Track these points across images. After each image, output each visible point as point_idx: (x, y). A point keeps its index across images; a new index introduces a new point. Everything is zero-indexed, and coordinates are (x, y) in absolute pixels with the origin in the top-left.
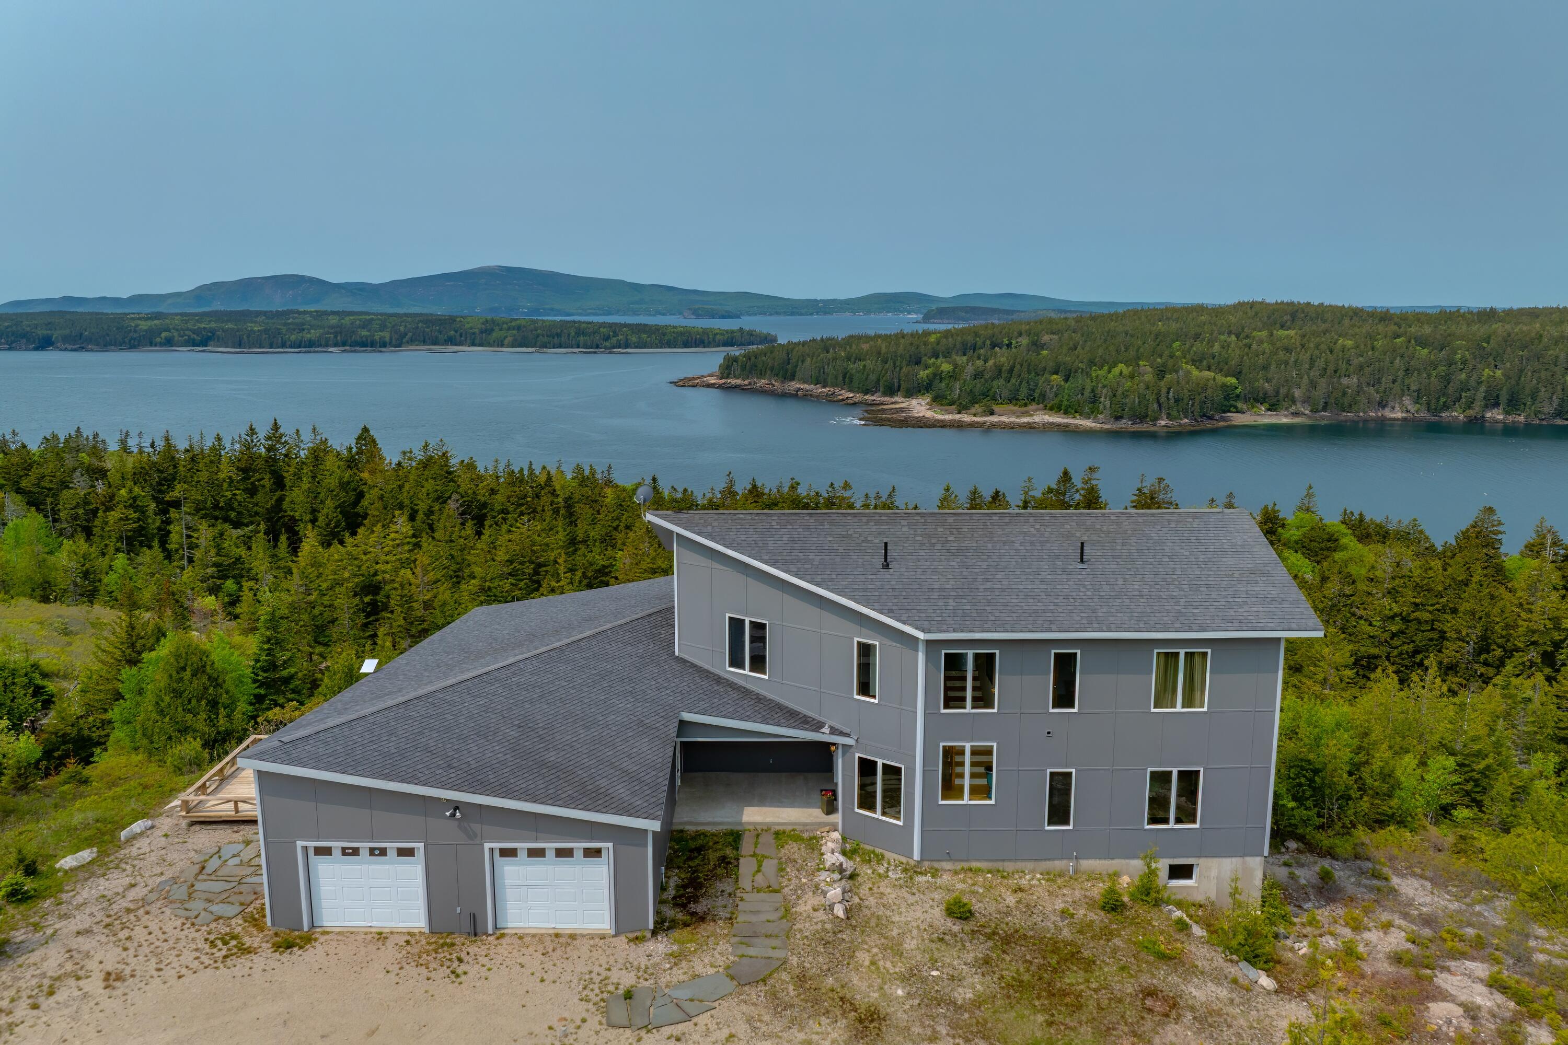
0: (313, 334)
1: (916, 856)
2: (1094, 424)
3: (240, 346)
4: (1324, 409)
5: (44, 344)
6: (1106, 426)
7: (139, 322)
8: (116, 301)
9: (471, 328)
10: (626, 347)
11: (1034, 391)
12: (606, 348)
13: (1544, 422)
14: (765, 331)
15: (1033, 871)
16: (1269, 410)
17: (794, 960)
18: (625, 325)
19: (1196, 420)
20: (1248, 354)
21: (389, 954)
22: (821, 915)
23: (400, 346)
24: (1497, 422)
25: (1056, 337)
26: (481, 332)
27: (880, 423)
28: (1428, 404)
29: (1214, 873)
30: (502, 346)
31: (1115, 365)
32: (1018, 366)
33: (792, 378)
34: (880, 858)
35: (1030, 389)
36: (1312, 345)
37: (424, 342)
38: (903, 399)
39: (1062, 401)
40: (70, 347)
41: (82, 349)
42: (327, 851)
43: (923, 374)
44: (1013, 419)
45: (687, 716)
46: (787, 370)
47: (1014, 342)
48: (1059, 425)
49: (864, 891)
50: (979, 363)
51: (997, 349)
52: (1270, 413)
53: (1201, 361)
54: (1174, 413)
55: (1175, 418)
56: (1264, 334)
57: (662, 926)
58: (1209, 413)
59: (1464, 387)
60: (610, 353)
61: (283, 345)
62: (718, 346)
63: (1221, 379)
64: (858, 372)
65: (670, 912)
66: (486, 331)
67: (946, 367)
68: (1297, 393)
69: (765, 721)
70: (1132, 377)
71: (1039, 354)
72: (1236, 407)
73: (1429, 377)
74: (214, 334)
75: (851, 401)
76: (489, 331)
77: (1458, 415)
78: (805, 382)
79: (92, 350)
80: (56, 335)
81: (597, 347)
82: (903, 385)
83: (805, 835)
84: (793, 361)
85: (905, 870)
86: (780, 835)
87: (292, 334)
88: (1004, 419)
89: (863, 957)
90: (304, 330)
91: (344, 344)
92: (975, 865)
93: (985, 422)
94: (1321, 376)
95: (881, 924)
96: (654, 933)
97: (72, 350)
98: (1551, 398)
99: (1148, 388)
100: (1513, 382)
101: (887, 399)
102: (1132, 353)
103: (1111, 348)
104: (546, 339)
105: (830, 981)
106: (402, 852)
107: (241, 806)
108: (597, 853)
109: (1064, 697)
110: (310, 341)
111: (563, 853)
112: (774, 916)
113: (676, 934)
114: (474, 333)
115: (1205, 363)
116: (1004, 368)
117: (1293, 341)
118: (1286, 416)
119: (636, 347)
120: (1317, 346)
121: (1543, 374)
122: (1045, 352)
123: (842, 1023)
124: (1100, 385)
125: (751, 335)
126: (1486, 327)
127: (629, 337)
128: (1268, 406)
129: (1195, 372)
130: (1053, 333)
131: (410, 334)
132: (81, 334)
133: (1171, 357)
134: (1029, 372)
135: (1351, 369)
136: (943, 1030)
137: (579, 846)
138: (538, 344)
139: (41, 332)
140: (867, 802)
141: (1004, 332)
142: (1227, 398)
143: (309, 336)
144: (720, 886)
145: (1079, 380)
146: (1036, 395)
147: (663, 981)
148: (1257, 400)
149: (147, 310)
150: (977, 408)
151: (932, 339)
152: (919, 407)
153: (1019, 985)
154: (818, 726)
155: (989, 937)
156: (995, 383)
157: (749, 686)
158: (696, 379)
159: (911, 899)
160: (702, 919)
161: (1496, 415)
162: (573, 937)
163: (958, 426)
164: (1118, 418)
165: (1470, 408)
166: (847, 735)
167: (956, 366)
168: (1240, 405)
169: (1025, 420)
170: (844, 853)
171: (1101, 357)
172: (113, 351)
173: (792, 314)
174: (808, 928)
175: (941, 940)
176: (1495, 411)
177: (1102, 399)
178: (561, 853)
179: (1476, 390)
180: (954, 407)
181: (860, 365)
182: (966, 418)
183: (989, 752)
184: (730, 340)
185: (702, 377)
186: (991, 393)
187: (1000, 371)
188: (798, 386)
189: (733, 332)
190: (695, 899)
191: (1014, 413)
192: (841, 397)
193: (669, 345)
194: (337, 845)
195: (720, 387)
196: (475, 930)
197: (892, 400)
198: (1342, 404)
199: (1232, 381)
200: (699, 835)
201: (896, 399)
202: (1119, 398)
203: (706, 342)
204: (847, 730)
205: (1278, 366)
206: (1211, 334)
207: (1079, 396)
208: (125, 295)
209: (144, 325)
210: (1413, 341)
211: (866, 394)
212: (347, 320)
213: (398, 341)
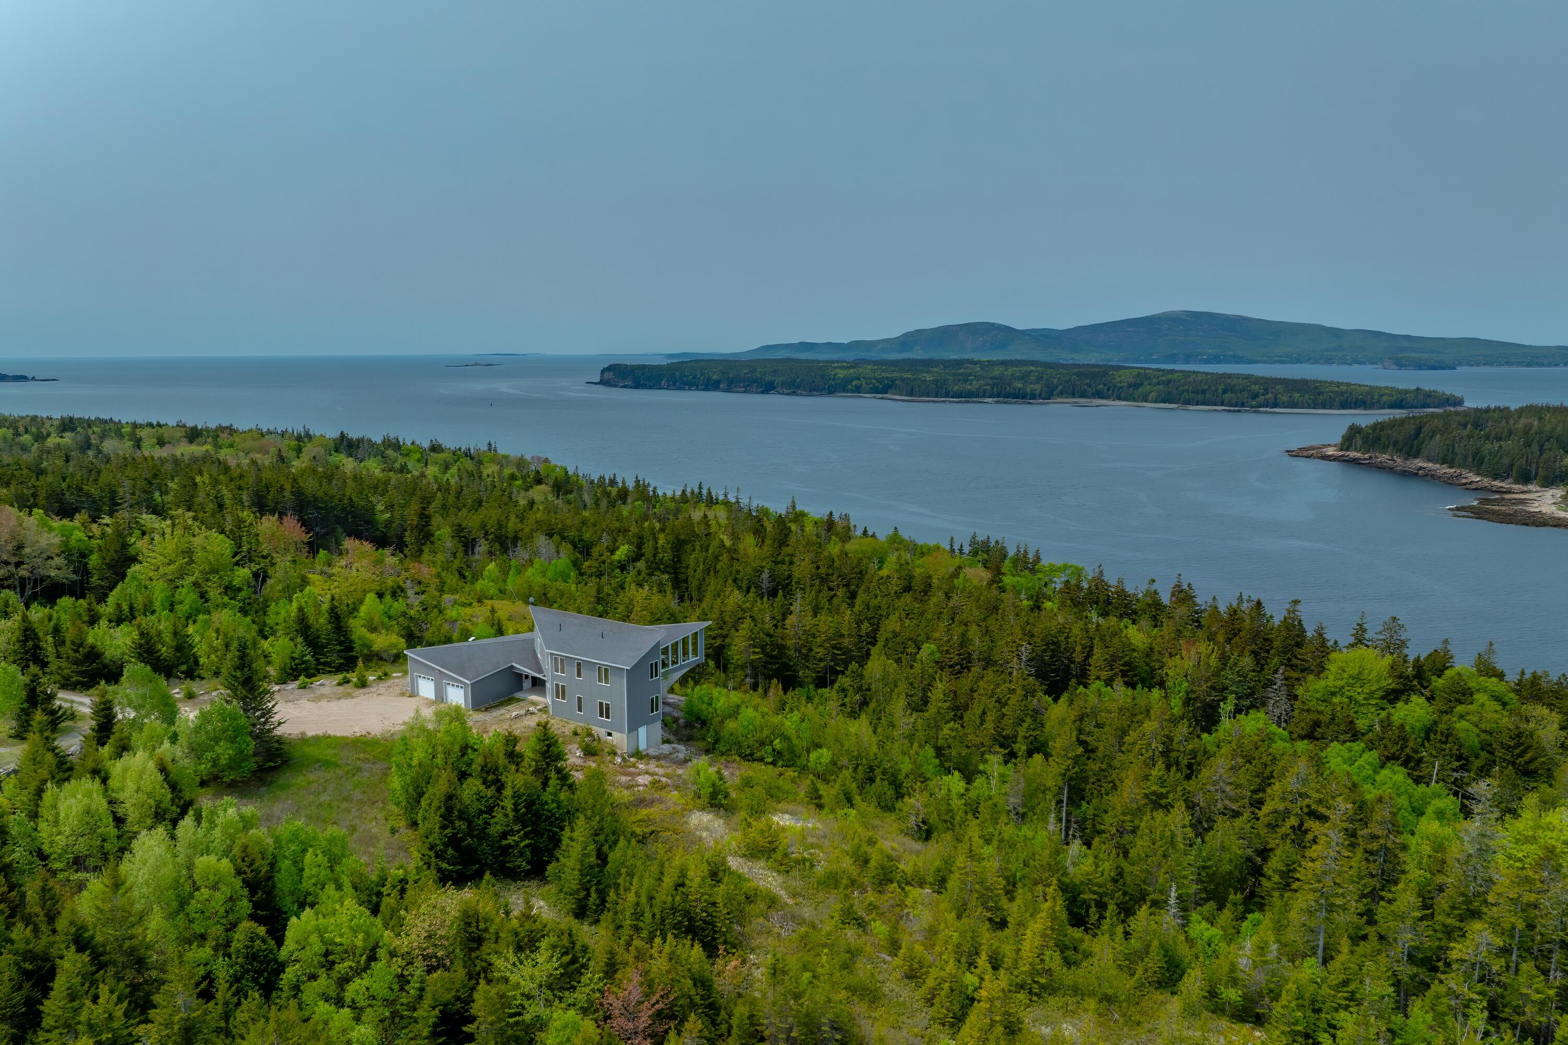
0: (975, 385)
3: (911, 395)
5: (768, 388)
7: (838, 371)
9: (1121, 382)
10: (1274, 406)
12: (1252, 407)
14: (1457, 392)
23: (1049, 399)
26: (1130, 386)
27: (1484, 515)
30: (1147, 400)
33: (1416, 456)
37: (1073, 395)
38: (1538, 488)
40: (786, 391)
41: (794, 393)
46: (1412, 447)
60: (1256, 412)
61: (948, 395)
62: (1382, 408)
66: (1134, 385)
74: (893, 384)
75: (1474, 486)
76: (1137, 386)
78: (1429, 461)
79: (801, 395)
80: (778, 380)
81: (1243, 405)
82: (1541, 472)
87: (958, 384)
90: (968, 380)
91: (999, 395)
97: (787, 394)
101: (1516, 487)
110: (970, 391)
114: (1121, 387)
119: (1285, 407)
131: (1061, 387)
132: (795, 381)
138: (1183, 400)
139: (768, 378)
143: (970, 387)
149: (861, 355)
152: (1547, 500)
158: (1315, 449)
185: (1322, 446)
188: (1421, 464)
192: (1464, 481)
195: (1339, 460)
197: (1525, 488)
201: (1531, 487)
209: (841, 374)
211: (1495, 479)
212: (1011, 370)
213: (1048, 394)
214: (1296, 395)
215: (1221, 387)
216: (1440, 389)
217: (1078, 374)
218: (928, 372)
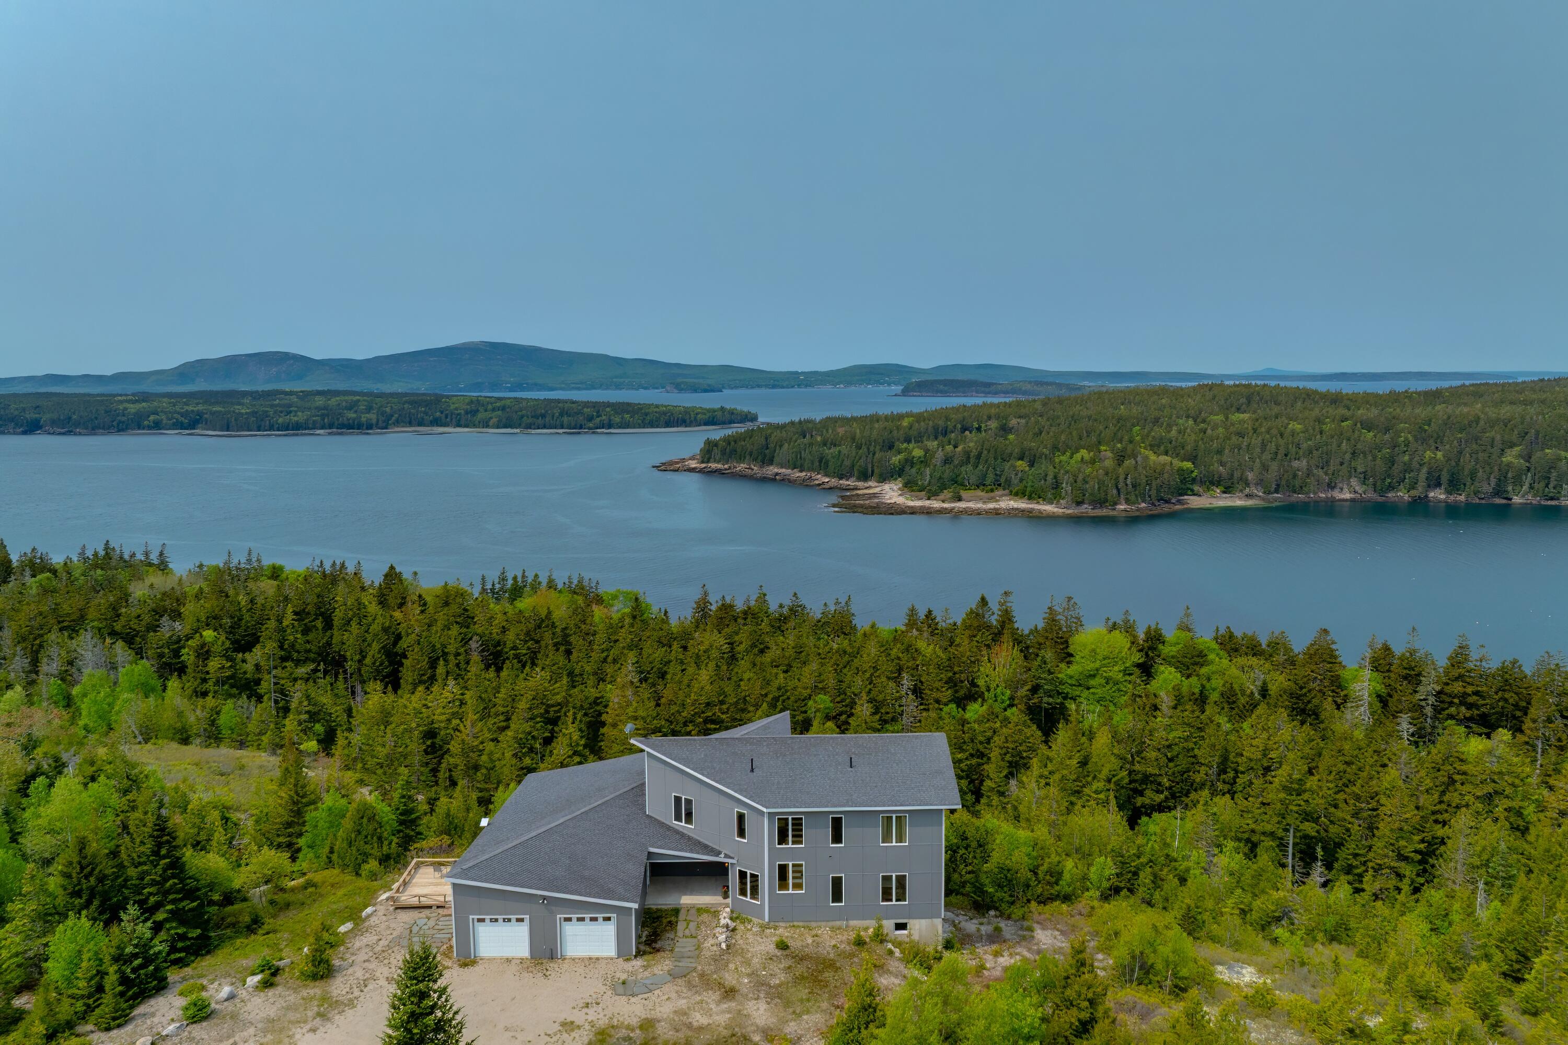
0: (300, 417)
1: (767, 919)
2: (1056, 510)
3: (228, 429)
4: (1277, 491)
5: (32, 428)
6: (1069, 511)
7: (127, 405)
8: (100, 379)
9: (456, 409)
10: (610, 428)
11: (1000, 476)
12: (590, 428)
13: (1483, 502)
14: (745, 409)
15: (826, 927)
16: (1224, 492)
17: (700, 968)
18: (609, 405)
19: (1153, 504)
20: (1202, 439)
21: (513, 968)
22: (715, 948)
23: (386, 428)
24: (1440, 501)
25: (1023, 421)
26: (467, 413)
27: (853, 509)
28: (1375, 485)
29: (917, 927)
30: (487, 426)
31: (1077, 450)
32: (985, 452)
33: (771, 462)
34: (750, 921)
35: (996, 475)
36: (1263, 430)
37: (410, 424)
38: (877, 484)
39: (1026, 487)
40: (58, 430)
41: (69, 433)
42: (483, 920)
43: (896, 459)
44: (980, 505)
45: (652, 850)
46: (765, 455)
47: (983, 425)
48: (1023, 511)
49: (738, 937)
50: (949, 448)
51: (967, 433)
52: (1225, 495)
53: (1159, 446)
54: (1133, 498)
55: (1134, 503)
56: (1220, 417)
57: (639, 954)
58: (1167, 497)
59: (1408, 469)
60: (594, 433)
61: (271, 428)
62: (700, 425)
63: (1177, 463)
64: (833, 457)
65: (642, 947)
66: (471, 412)
67: (918, 453)
68: (1250, 476)
69: (691, 851)
70: (1093, 462)
71: (1006, 439)
72: (1192, 490)
73: (1374, 459)
74: (201, 417)
75: (826, 486)
76: (474, 412)
77: (1402, 495)
78: (782, 467)
79: (80, 434)
80: (45, 418)
81: (581, 428)
82: (876, 471)
83: (712, 910)
84: (772, 446)
85: (761, 927)
86: (700, 910)
87: (280, 416)
88: (971, 505)
89: (732, 966)
90: (291, 412)
91: (331, 426)
92: (795, 924)
93: (953, 508)
94: (1273, 459)
95: (743, 952)
96: (636, 957)
97: (60, 434)
98: (1489, 478)
99: (1107, 474)
100: (1453, 464)
101: (860, 484)
102: (1094, 439)
103: (1074, 433)
104: (530, 420)
105: (715, 976)
106: (519, 920)
107: (422, 899)
108: (609, 919)
109: (837, 838)
110: (297, 423)
111: (594, 919)
112: (693, 948)
113: (646, 957)
114: (458, 414)
115: (1162, 448)
116: (972, 454)
117: (1246, 425)
118: (1240, 498)
119: (620, 427)
120: (1268, 432)
121: (1481, 455)
122: (1011, 437)
123: (718, 993)
124: (1062, 471)
125: (733, 413)
126: (1430, 408)
127: (612, 418)
128: (1223, 489)
129: (1153, 457)
130: (1020, 417)
131: (396, 415)
132: (70, 418)
133: (1131, 442)
134: (996, 459)
135: (1301, 453)
136: (762, 995)
137: (600, 916)
138: (523, 425)
139: (31, 415)
140: (743, 892)
141: (974, 416)
142: (1183, 481)
143: (296, 419)
144: (668, 935)
145: (1044, 466)
146: (1002, 480)
147: (639, 977)
148: (1212, 483)
149: (131, 388)
150: (947, 494)
151: (905, 423)
152: (892, 493)
153: (802, 978)
154: (718, 853)
155: (793, 957)
156: (963, 469)
157: (685, 832)
158: (677, 463)
159: (761, 940)
160: (658, 951)
161: (1438, 494)
162: (598, 959)
163: (928, 513)
164: (1079, 504)
165: (1413, 488)
166: (732, 858)
167: (927, 451)
168: (1196, 488)
169: (991, 506)
170: (731, 919)
171: (1064, 443)
172: (103, 434)
173: (774, 387)
174: (708, 954)
175: (771, 959)
176: (1438, 491)
177: (1064, 485)
178: (592, 919)
179: (1419, 470)
180: (923, 493)
181: (834, 450)
182: (936, 504)
183: (801, 865)
184: (712, 419)
185: (683, 460)
186: (959, 479)
187: (969, 457)
188: (776, 470)
189: (714, 411)
190: (655, 941)
191: (980, 499)
192: (817, 482)
193: (652, 425)
194: (488, 917)
195: (701, 471)
196: (552, 956)
197: (866, 485)
198: (1294, 486)
199: (1188, 465)
200: (658, 910)
201: (871, 483)
202: (1079, 484)
203: (688, 421)
204: (732, 855)
205: (1232, 450)
206: (1170, 418)
207: (1043, 482)
208: (109, 372)
209: (132, 408)
210: (1359, 425)
211: (841, 478)
212: (333, 401)
213: (385, 423)
214: (627, 416)
215: (557, 412)
216: (739, 408)
217: (410, 403)
218: (239, 404)
